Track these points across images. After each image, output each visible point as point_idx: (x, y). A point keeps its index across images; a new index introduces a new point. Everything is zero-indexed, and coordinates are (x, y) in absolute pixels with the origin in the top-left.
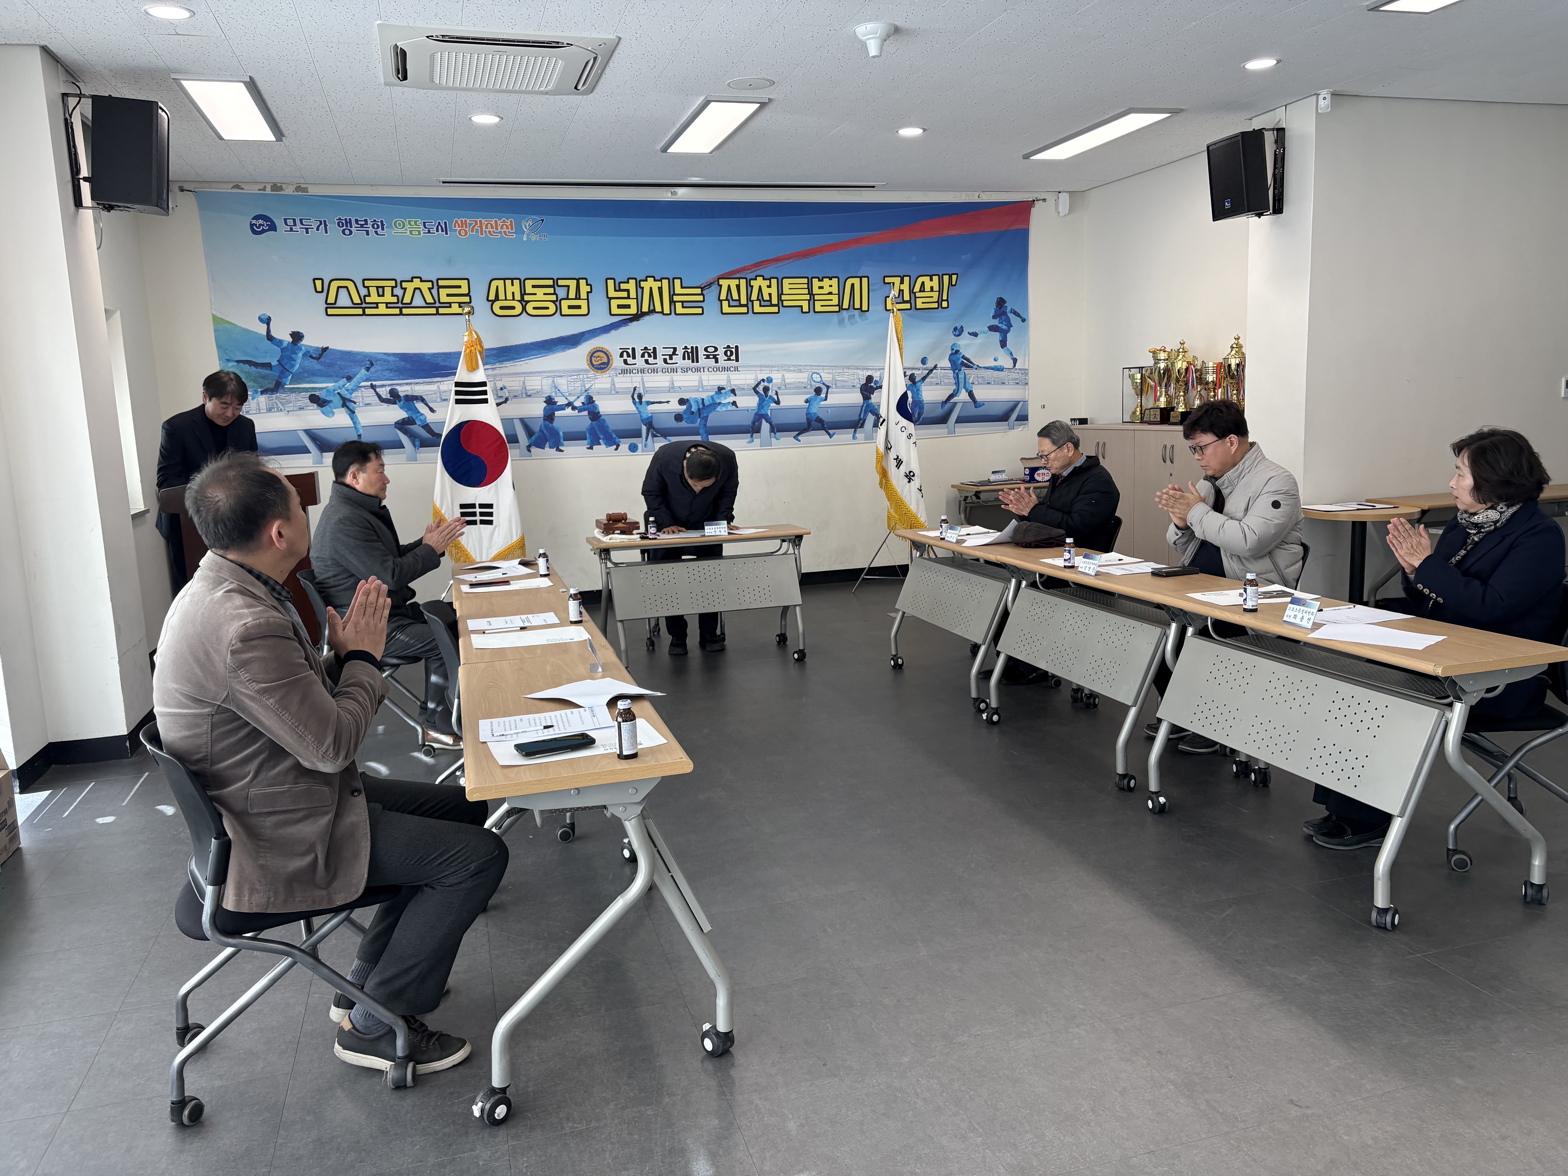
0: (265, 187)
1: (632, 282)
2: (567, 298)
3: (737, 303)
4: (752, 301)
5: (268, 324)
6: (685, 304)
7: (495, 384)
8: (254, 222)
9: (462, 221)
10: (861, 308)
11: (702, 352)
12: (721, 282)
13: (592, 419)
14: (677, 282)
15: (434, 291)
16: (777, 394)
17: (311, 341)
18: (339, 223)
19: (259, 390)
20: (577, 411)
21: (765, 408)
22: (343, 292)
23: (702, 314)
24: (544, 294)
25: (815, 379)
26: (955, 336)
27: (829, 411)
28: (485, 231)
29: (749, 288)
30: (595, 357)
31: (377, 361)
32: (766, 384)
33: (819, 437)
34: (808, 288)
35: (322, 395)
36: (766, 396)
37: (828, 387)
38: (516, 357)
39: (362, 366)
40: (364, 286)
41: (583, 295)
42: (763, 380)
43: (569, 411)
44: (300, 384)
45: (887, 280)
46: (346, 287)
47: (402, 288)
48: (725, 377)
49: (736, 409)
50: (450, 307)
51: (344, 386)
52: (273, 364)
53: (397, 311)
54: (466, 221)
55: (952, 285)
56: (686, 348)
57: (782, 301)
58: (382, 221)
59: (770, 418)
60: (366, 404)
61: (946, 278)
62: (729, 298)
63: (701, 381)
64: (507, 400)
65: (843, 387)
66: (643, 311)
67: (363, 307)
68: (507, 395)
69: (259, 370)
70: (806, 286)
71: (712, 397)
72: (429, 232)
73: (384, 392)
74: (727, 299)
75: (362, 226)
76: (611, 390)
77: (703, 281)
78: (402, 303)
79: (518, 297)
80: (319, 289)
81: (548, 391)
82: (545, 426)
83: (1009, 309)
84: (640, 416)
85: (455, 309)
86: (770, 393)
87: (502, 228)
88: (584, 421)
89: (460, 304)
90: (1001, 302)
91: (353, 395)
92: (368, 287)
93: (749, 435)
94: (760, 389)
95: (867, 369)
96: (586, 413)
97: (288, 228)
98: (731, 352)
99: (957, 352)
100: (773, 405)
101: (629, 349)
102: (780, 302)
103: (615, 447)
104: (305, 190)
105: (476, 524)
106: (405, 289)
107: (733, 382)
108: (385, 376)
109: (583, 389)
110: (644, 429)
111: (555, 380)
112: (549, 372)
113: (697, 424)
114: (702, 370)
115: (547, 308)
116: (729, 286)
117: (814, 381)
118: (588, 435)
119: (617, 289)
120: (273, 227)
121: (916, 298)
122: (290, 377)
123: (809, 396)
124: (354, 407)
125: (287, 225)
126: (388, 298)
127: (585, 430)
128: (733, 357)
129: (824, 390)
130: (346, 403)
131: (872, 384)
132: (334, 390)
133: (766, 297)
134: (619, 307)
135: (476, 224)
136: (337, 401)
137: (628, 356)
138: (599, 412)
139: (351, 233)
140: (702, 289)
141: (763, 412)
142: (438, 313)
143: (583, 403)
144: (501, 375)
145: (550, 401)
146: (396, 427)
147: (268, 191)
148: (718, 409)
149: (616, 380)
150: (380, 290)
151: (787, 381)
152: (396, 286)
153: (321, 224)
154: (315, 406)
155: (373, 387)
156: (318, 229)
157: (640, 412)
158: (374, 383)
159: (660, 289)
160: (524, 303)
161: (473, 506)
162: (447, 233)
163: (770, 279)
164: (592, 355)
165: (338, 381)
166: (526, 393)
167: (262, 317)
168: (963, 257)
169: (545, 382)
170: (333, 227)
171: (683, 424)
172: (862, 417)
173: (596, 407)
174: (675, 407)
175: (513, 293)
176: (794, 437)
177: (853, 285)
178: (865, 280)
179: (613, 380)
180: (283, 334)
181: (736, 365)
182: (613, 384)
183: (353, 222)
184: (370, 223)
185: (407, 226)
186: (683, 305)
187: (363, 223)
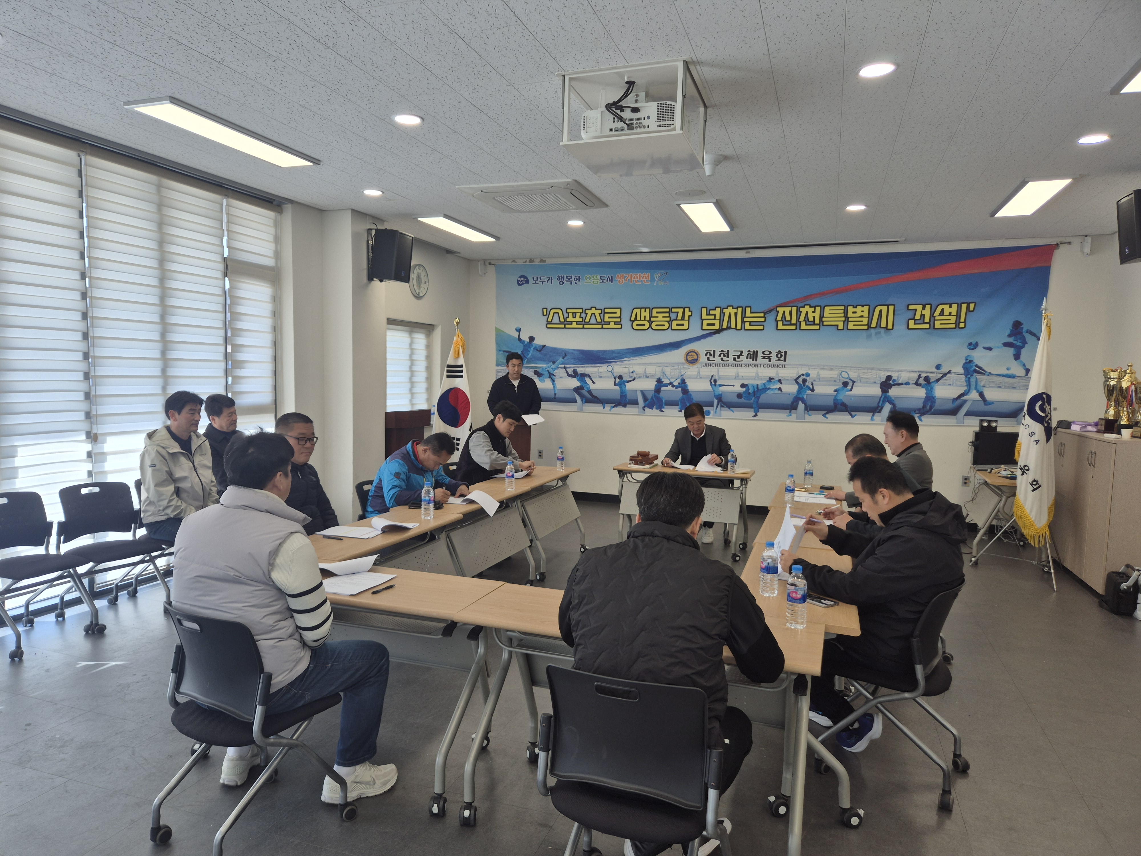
0: (526, 261)
1: (718, 310)
2: (676, 320)
3: (789, 323)
4: (800, 322)
6: (752, 323)
9: (621, 275)
10: (886, 328)
11: (760, 355)
12: (779, 309)
13: (683, 393)
14: (748, 309)
15: (602, 315)
16: (812, 384)
18: (558, 278)
21: (802, 394)
22: (556, 315)
23: (763, 330)
24: (663, 317)
25: (843, 376)
26: (970, 349)
27: (853, 399)
28: (633, 280)
29: (799, 313)
32: (805, 377)
34: (844, 313)
36: (804, 385)
37: (854, 382)
38: (642, 354)
40: (566, 312)
41: (686, 318)
42: (803, 375)
43: (670, 387)
45: (911, 307)
46: (558, 313)
47: (585, 313)
48: (776, 371)
50: (610, 324)
53: (581, 326)
54: (623, 275)
55: (970, 311)
56: (749, 351)
57: (823, 322)
58: (579, 276)
59: (805, 401)
61: (964, 306)
62: (783, 319)
63: (757, 373)
64: (634, 379)
65: (867, 382)
66: (723, 327)
67: (565, 323)
70: (842, 311)
71: (764, 384)
72: (603, 282)
74: (781, 320)
75: (569, 279)
76: (697, 376)
77: (765, 309)
78: (585, 322)
79: (647, 319)
80: (545, 314)
81: (659, 375)
82: (655, 395)
83: (1025, 330)
85: (612, 325)
87: (643, 278)
88: (678, 394)
89: (615, 323)
90: (1017, 325)
92: (568, 313)
97: (534, 282)
98: (781, 356)
99: (971, 361)
101: (711, 351)
102: (821, 323)
104: (544, 261)
106: (587, 314)
107: (780, 375)
111: (664, 369)
112: (661, 363)
113: (752, 401)
114: (759, 366)
115: (664, 325)
116: (784, 312)
119: (708, 313)
120: (527, 282)
121: (935, 320)
125: (533, 280)
126: (578, 319)
128: (782, 358)
129: (851, 384)
133: (811, 319)
134: (708, 325)
135: (629, 276)
136: (547, 374)
137: (711, 355)
139: (563, 282)
140: (765, 313)
142: (602, 328)
143: (679, 383)
144: (633, 364)
147: (528, 263)
148: (768, 392)
149: (701, 370)
150: (574, 315)
151: (821, 376)
152: (582, 313)
153: (549, 279)
156: (548, 282)
158: (566, 366)
159: (736, 314)
160: (650, 322)
162: (612, 282)
163: (815, 307)
164: (688, 354)
166: (646, 376)
168: (982, 290)
169: (657, 369)
170: (555, 281)
171: (742, 400)
174: (738, 389)
175: (645, 316)
176: (823, 415)
177: (881, 311)
178: (891, 308)
179: (699, 370)
181: (784, 364)
182: (699, 372)
183: (565, 277)
184: (573, 278)
185: (592, 279)
186: (750, 324)
187: (570, 277)
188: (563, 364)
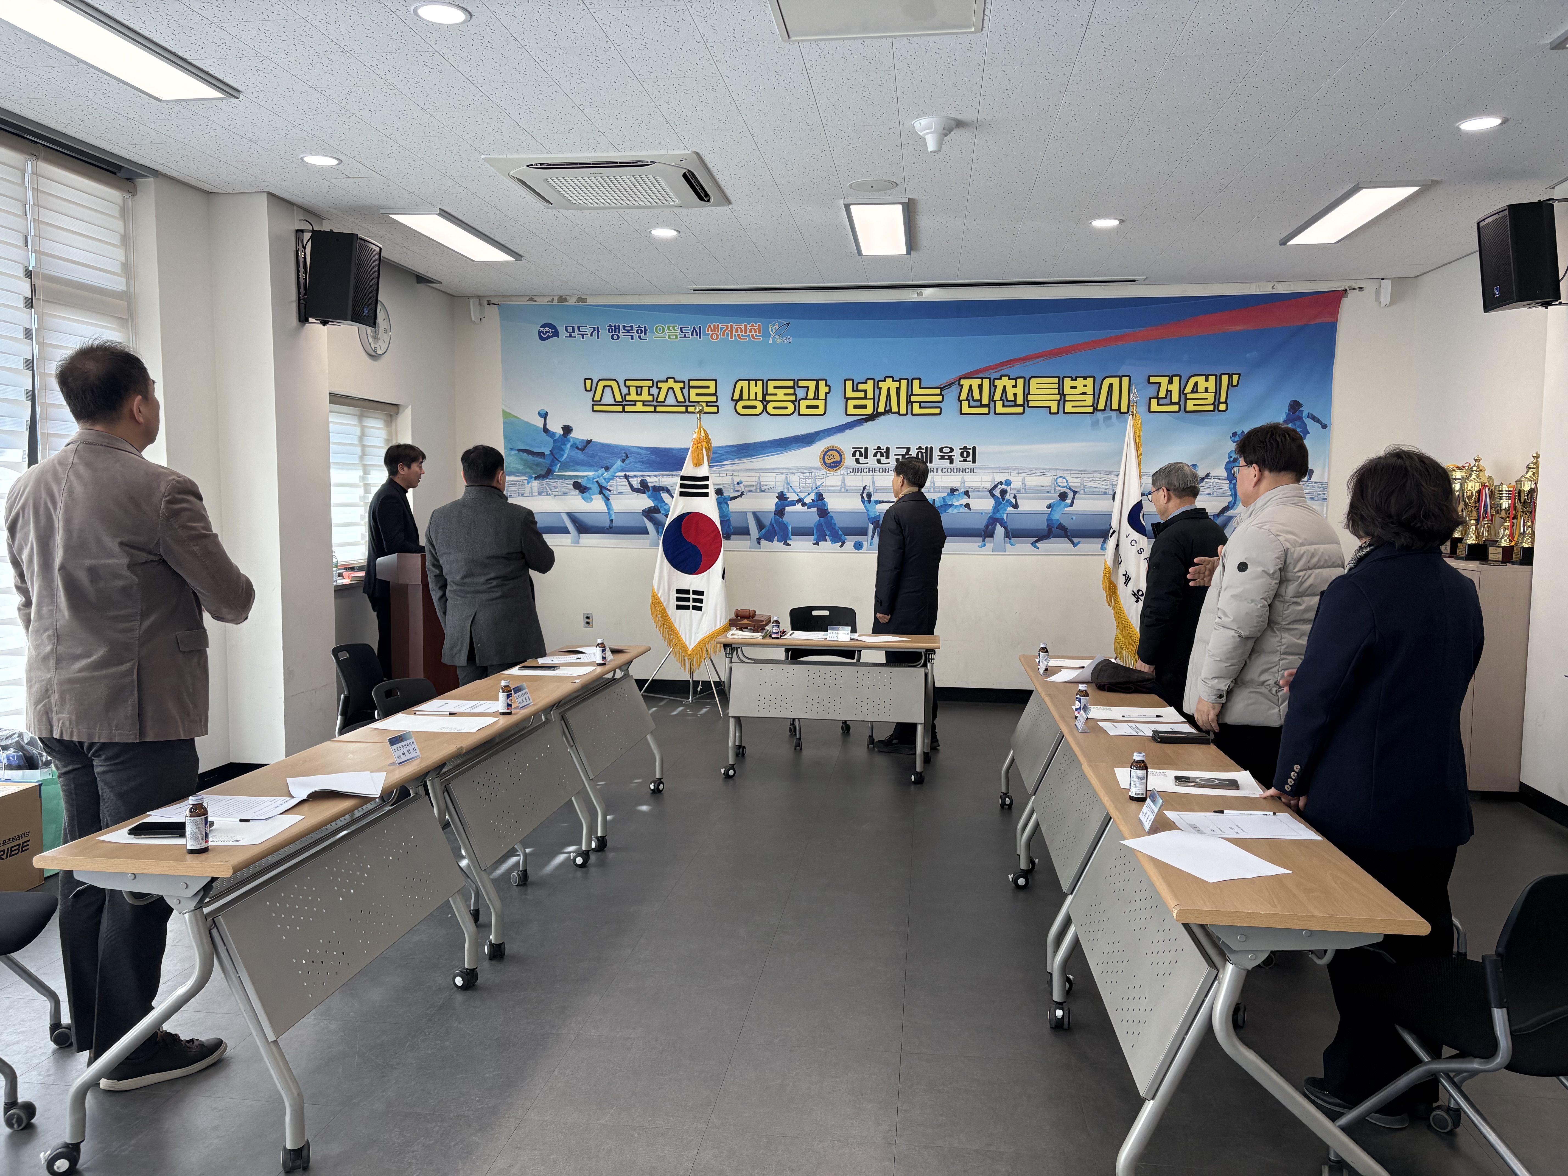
0: (553, 299)
1: (871, 383)
2: (806, 399)
3: (978, 403)
4: (995, 402)
6: (923, 405)
7: (733, 479)
8: (542, 329)
9: (714, 325)
10: (1119, 410)
11: (936, 453)
12: (963, 382)
14: (916, 383)
15: (685, 391)
16: (1015, 497)
18: (609, 330)
19: (533, 476)
20: (806, 507)
21: (1001, 512)
22: (608, 391)
23: (940, 414)
24: (785, 394)
27: (1074, 518)
28: (735, 335)
29: (993, 389)
30: (828, 455)
31: (631, 453)
32: (1003, 487)
33: (1062, 545)
34: (1059, 388)
36: (1003, 499)
38: (754, 454)
39: (618, 458)
40: (626, 386)
41: (822, 395)
42: (1001, 483)
43: (799, 507)
45: (1154, 380)
46: (611, 387)
47: (657, 388)
48: (960, 477)
49: (969, 511)
51: (602, 475)
53: (652, 409)
54: (718, 325)
55: (1233, 386)
56: (920, 448)
57: (1028, 402)
58: (645, 327)
60: (619, 493)
61: (1225, 378)
62: (970, 398)
64: (742, 494)
66: (879, 410)
67: (623, 405)
69: (536, 458)
70: (1056, 385)
71: (944, 499)
72: (685, 336)
73: (636, 482)
74: (967, 399)
75: (628, 331)
76: (841, 488)
77: (943, 381)
78: (657, 402)
79: (760, 397)
80: (588, 388)
81: (780, 487)
84: (868, 515)
85: (703, 408)
86: (1007, 497)
87: (750, 332)
88: (812, 517)
89: (708, 404)
91: (609, 483)
92: (628, 387)
93: (981, 539)
94: (997, 492)
96: (815, 509)
97: (568, 335)
98: (968, 454)
100: (1010, 509)
101: (862, 448)
102: (1026, 403)
103: (840, 543)
104: (585, 300)
105: (689, 609)
106: (660, 389)
108: (637, 467)
109: (814, 487)
111: (788, 477)
112: (783, 469)
115: (786, 408)
116: (971, 386)
117: (1059, 486)
118: (815, 531)
119: (855, 389)
120: (556, 334)
121: (1186, 399)
123: (1053, 501)
124: (608, 495)
125: (567, 331)
126: (645, 397)
127: (812, 525)
128: (970, 458)
130: (603, 490)
133: (1010, 397)
134: (856, 407)
135: (727, 328)
137: (861, 455)
138: (828, 509)
139: (618, 337)
140: (942, 389)
141: (998, 516)
142: (687, 411)
144: (739, 470)
145: (782, 497)
146: (643, 515)
147: (555, 302)
149: (846, 477)
150: (639, 389)
151: (1027, 484)
152: (652, 386)
153: (594, 330)
155: (626, 477)
156: (591, 335)
157: (868, 511)
159: (898, 390)
160: (765, 403)
161: (687, 592)
162: (700, 338)
163: (1016, 380)
164: (825, 454)
165: (597, 471)
166: (760, 489)
168: (1249, 354)
169: (779, 478)
170: (605, 334)
173: (824, 504)
175: (756, 393)
177: (1112, 386)
178: (1125, 381)
179: (843, 478)
181: (972, 467)
182: (844, 482)
183: (621, 327)
184: (635, 329)
185: (666, 331)
186: (920, 405)
187: (630, 328)
188: (622, 471)
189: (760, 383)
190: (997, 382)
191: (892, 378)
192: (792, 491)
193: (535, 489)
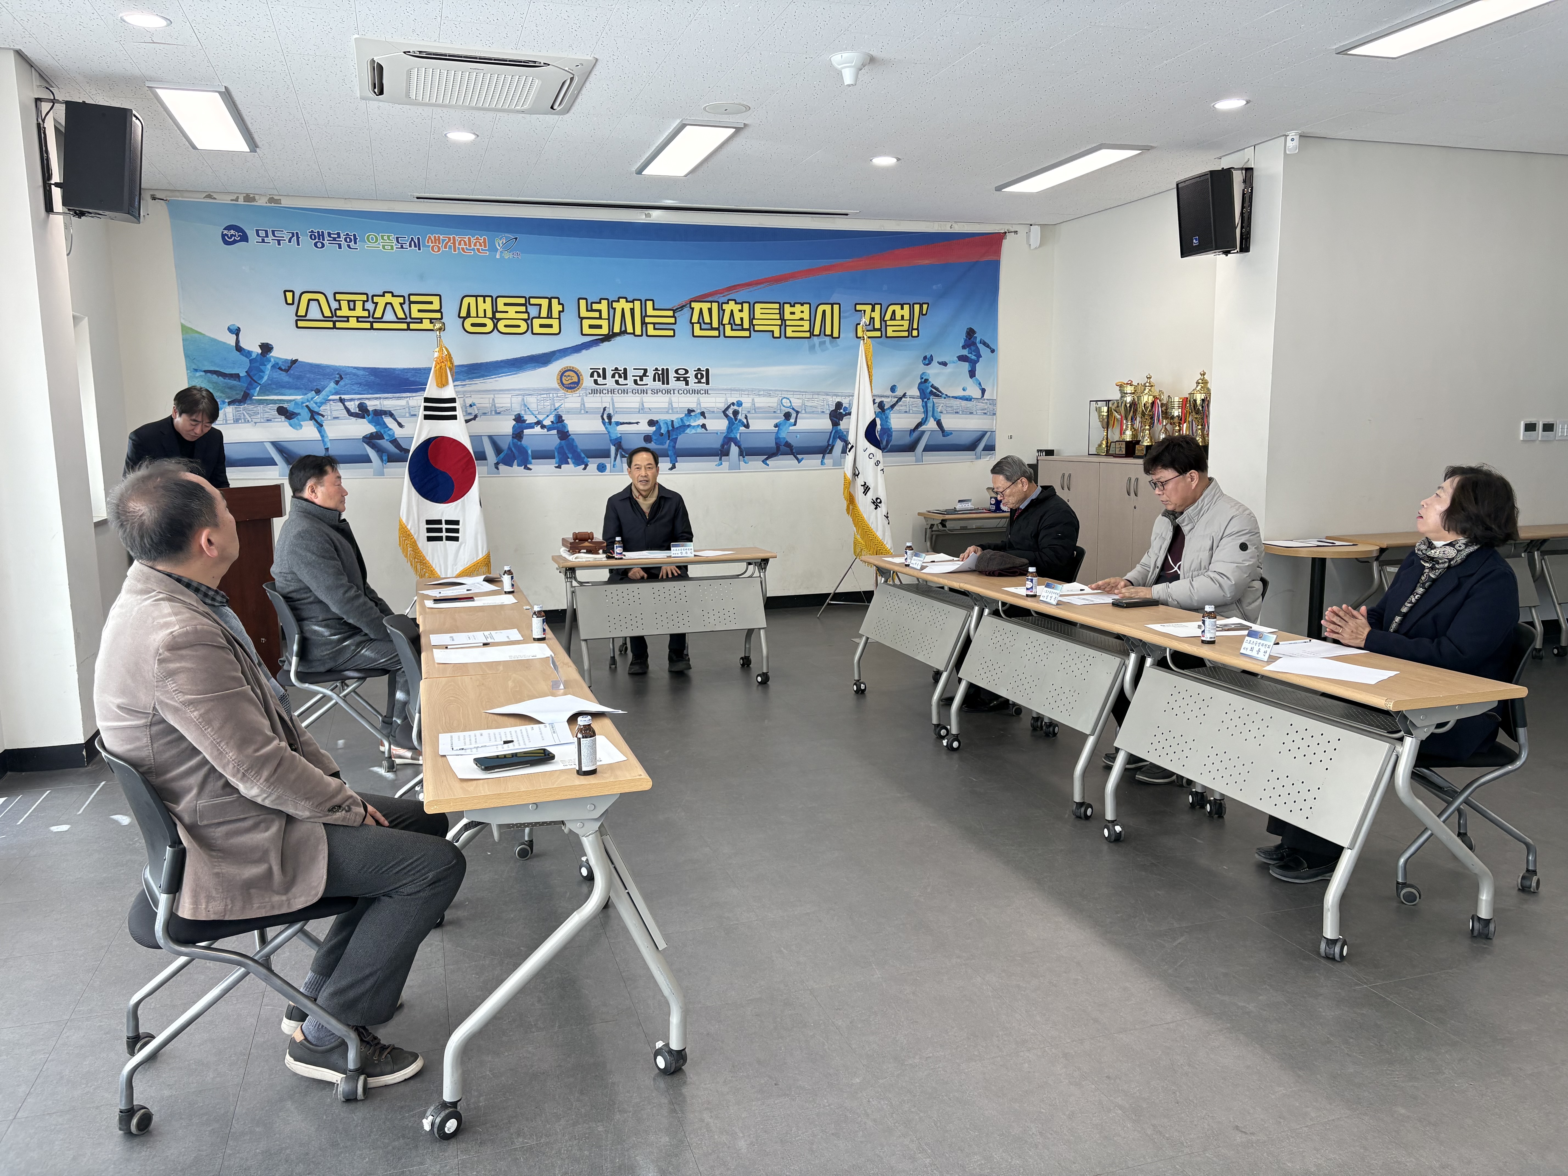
0: (238, 197)
1: (605, 302)
2: (539, 317)
3: (708, 327)
4: (724, 325)
5: (237, 335)
6: (657, 326)
7: (464, 401)
8: (225, 232)
9: (435, 237)
10: (831, 335)
11: (672, 375)
12: (693, 305)
13: (561, 438)
14: (649, 304)
15: (406, 307)
16: (746, 418)
17: (280, 353)
18: (311, 236)
20: (546, 430)
21: (734, 431)
22: (314, 304)
23: (674, 336)
24: (516, 312)
25: (785, 404)
26: (925, 364)
28: (459, 248)
29: (721, 312)
31: (346, 374)
32: (736, 407)
33: (788, 461)
34: (780, 313)
35: (290, 407)
36: (736, 419)
37: (797, 412)
38: (486, 374)
39: (331, 379)
40: (335, 300)
41: (555, 314)
42: (733, 404)
43: (538, 429)
44: (268, 395)
45: (859, 307)
46: (318, 300)
47: (373, 302)
48: (695, 400)
49: (705, 431)
50: (421, 322)
51: (312, 399)
52: (241, 375)
53: (368, 325)
54: (439, 237)
55: (923, 314)
56: (656, 369)
57: (754, 326)
58: (355, 235)
59: (739, 442)
61: (917, 307)
62: (701, 321)
63: (671, 403)
64: (476, 417)
65: (813, 412)
66: (615, 331)
67: (334, 321)
68: (477, 412)
70: (778, 311)
71: (682, 419)
72: (402, 247)
73: (353, 406)
74: (698, 322)
75: (334, 239)
76: (580, 410)
77: (675, 304)
78: (373, 318)
79: (489, 314)
80: (290, 301)
81: (517, 409)
82: (513, 443)
85: (426, 324)
86: (739, 417)
87: (475, 245)
88: (552, 440)
89: (431, 320)
92: (339, 301)
94: (730, 412)
95: (837, 396)
96: (555, 432)
97: (260, 240)
98: (702, 375)
100: (742, 429)
101: (600, 369)
102: (752, 327)
103: (583, 466)
104: (278, 201)
105: (442, 540)
106: (376, 304)
107: (703, 405)
108: (354, 390)
110: (613, 449)
111: (525, 399)
112: (519, 390)
114: (672, 392)
115: (519, 326)
116: (701, 309)
118: (556, 454)
119: (589, 309)
120: (245, 238)
121: (886, 326)
122: (258, 389)
123: (779, 420)
124: (322, 421)
125: (258, 236)
126: (359, 312)
127: (553, 449)
128: (704, 380)
129: (794, 415)
130: (314, 416)
131: (841, 411)
132: (303, 403)
133: (738, 321)
134: (591, 327)
135: (450, 240)
137: (599, 376)
139: (323, 246)
140: (674, 311)
141: (732, 436)
142: (408, 329)
143: (552, 422)
144: (471, 392)
145: (519, 419)
147: (241, 201)
148: (688, 431)
149: (585, 398)
150: (352, 304)
151: (757, 405)
152: (367, 301)
153: (293, 236)
154: (283, 418)
155: (341, 400)
156: (290, 242)
157: (609, 432)
158: (343, 397)
159: (632, 310)
160: (495, 320)
161: (439, 522)
162: (419, 249)
163: (742, 304)
164: (562, 374)
165: (306, 394)
166: (495, 411)
167: (231, 328)
168: (934, 287)
169: (514, 399)
170: (305, 240)
172: (830, 443)
173: (565, 426)
174: (644, 428)
175: (485, 310)
176: (763, 461)
177: (824, 311)
178: (836, 307)
179: (583, 399)
180: (252, 345)
181: (706, 388)
182: (583, 404)
183: (326, 235)
184: (343, 237)
185: (380, 240)
186: (654, 326)
187: (336, 236)
188: (336, 393)
189: (488, 300)
190: (725, 307)
191: (626, 298)
192: (529, 413)
193: (230, 416)
